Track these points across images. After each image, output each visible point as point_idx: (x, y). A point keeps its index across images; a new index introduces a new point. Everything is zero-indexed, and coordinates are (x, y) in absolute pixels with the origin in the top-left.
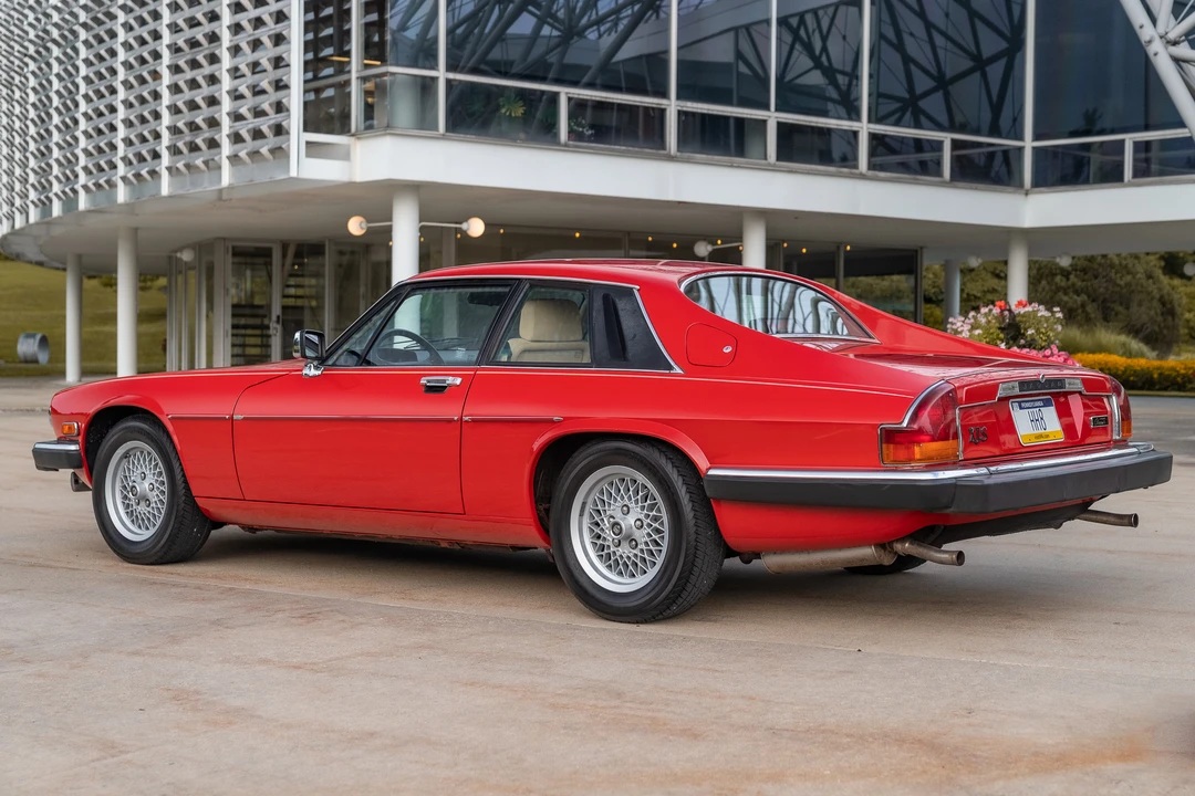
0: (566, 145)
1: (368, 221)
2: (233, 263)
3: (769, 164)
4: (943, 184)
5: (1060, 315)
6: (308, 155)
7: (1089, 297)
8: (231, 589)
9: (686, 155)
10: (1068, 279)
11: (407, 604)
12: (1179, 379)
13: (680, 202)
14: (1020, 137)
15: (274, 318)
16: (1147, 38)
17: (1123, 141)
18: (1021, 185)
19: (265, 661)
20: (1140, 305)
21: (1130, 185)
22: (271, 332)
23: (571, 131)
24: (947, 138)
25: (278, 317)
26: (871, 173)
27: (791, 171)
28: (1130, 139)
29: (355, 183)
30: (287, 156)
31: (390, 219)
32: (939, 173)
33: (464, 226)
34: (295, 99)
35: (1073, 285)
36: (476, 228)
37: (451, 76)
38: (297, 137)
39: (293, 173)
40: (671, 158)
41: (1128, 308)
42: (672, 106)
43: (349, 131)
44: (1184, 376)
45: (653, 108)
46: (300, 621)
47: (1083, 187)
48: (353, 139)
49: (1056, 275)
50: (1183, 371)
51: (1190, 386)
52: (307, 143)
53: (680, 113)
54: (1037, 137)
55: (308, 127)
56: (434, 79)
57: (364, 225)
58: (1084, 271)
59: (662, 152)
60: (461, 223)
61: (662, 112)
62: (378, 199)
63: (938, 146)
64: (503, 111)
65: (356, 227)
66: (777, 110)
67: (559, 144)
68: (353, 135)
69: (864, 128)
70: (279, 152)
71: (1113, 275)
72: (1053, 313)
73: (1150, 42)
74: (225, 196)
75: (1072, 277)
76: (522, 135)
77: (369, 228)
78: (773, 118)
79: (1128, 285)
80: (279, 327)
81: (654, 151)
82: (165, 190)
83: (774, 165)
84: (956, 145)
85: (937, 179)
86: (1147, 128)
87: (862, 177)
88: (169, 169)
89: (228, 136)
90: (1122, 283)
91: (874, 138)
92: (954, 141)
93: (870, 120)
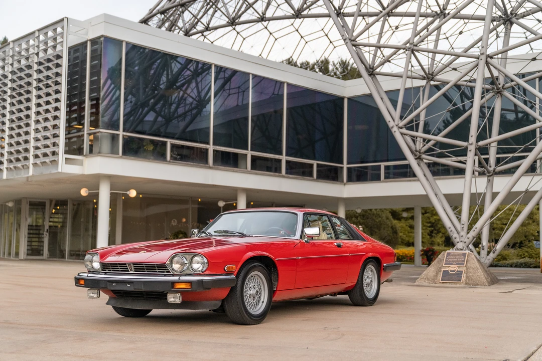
0: (169, 162)
1: (89, 190)
2: (29, 208)
3: (248, 171)
4: (314, 180)
5: (361, 229)
6: (66, 163)
7: (365, 226)
8: (46, 330)
9: (217, 167)
10: (357, 219)
11: (121, 334)
12: (400, 257)
13: (213, 185)
14: (342, 163)
15: (46, 230)
16: (392, 126)
17: (380, 166)
18: (342, 181)
19: (68, 355)
21: (383, 182)
22: (44, 235)
23: (171, 156)
24: (315, 163)
25: (47, 230)
26: (287, 175)
27: (256, 174)
28: (383, 165)
29: (85, 175)
30: (57, 164)
31: (99, 190)
33: (128, 193)
34: (62, 141)
35: (359, 221)
36: (133, 193)
37: (125, 134)
38: (62, 156)
39: (60, 170)
40: (210, 168)
41: (379, 230)
42: (211, 148)
43: (83, 154)
44: (402, 256)
45: (203, 149)
46: (78, 340)
47: (365, 182)
48: (84, 157)
49: (352, 217)
50: (401, 254)
51: (404, 260)
52: (66, 159)
53: (214, 151)
54: (348, 163)
55: (66, 152)
56: (118, 135)
57: (88, 192)
58: (363, 216)
59: (207, 165)
60: (127, 191)
61: (207, 150)
62: (94, 181)
63: (312, 165)
64: (145, 148)
65: (84, 192)
66: (251, 150)
67: (167, 161)
68: (84, 156)
69: (284, 158)
70: (54, 162)
71: (374, 218)
72: (359, 228)
73: (392, 127)
74: (29, 180)
75: (359, 218)
76: (152, 158)
77: (89, 193)
78: (249, 153)
79: (380, 221)
80: (48, 234)
81: (204, 165)
82: (5, 177)
83: (250, 171)
84: (318, 166)
85: (311, 178)
86: (388, 161)
87: (283, 177)
88: (7, 168)
89: (33, 155)
90: (377, 221)
91: (288, 162)
92: (318, 164)
93: (286, 155)
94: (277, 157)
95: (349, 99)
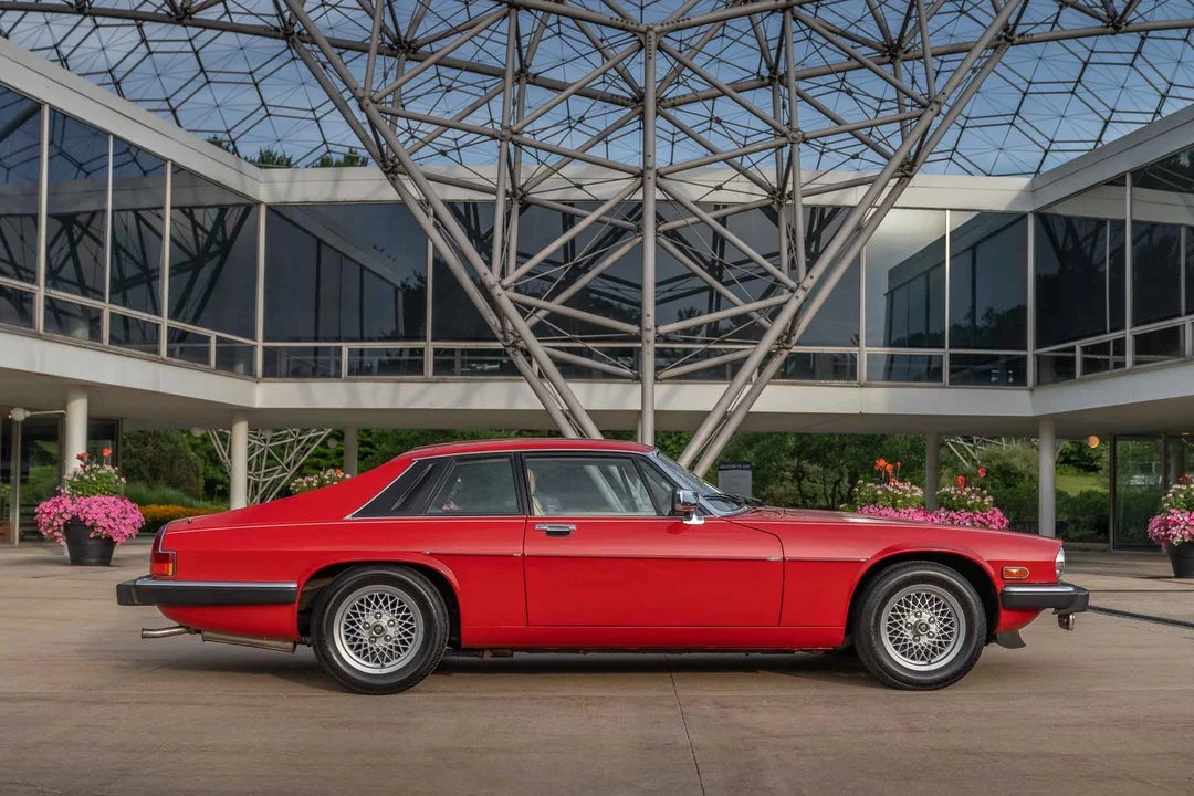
3: (105, 347)
4: (210, 371)
9: (50, 334)
13: (43, 375)
14: (254, 338)
16: (492, 283)
17: (341, 347)
18: (255, 375)
20: (179, 466)
21: (346, 380)
24: (213, 334)
26: (168, 359)
27: (118, 354)
28: (345, 347)
32: (207, 362)
40: (39, 337)
42: (41, 292)
53: (46, 298)
54: (266, 340)
59: (34, 331)
63: (207, 339)
66: (110, 302)
73: (494, 286)
78: (107, 308)
81: (28, 329)
83: (108, 348)
84: (219, 339)
85: (208, 367)
87: (163, 362)
91: (171, 330)
92: (217, 337)
93: (169, 317)
94: (153, 318)
95: (269, 208)
